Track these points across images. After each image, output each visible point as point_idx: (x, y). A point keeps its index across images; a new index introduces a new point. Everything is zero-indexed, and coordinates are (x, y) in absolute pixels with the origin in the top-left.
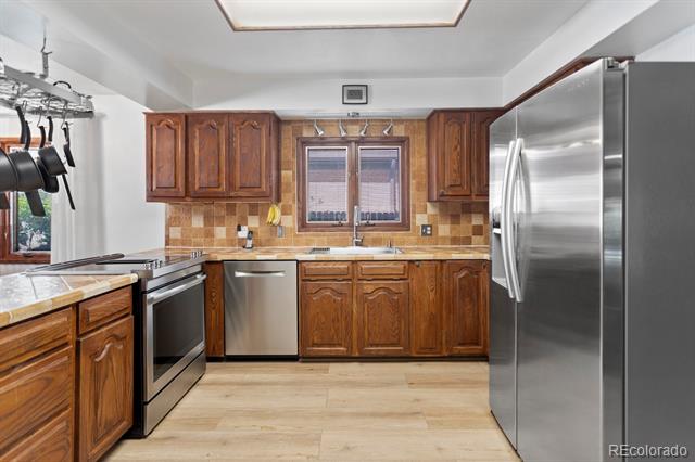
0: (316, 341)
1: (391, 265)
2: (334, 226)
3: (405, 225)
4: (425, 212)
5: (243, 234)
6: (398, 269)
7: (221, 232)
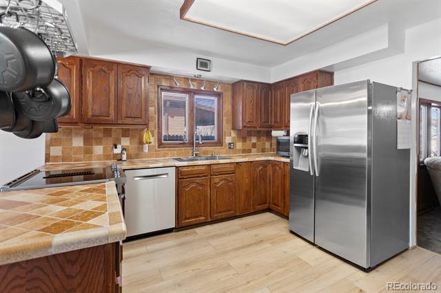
1: (228, 166)
3: (220, 143)
4: (230, 135)
5: (118, 151)
6: (231, 168)
7: (98, 150)
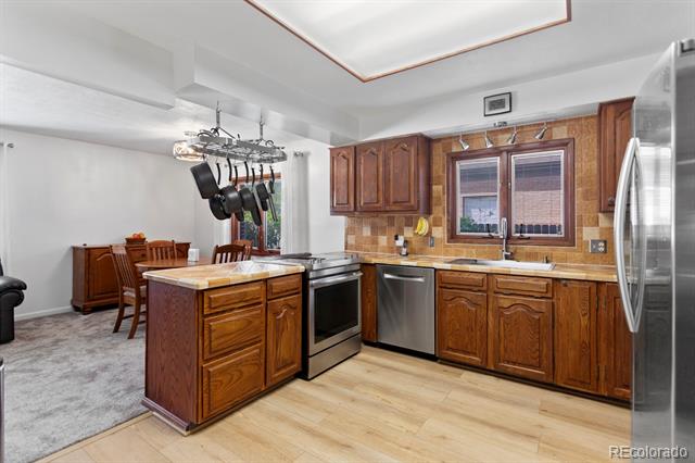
0: (450, 345)
1: (531, 281)
2: (484, 238)
3: (569, 240)
4: (597, 224)
5: (400, 242)
6: (539, 286)
7: (383, 240)
